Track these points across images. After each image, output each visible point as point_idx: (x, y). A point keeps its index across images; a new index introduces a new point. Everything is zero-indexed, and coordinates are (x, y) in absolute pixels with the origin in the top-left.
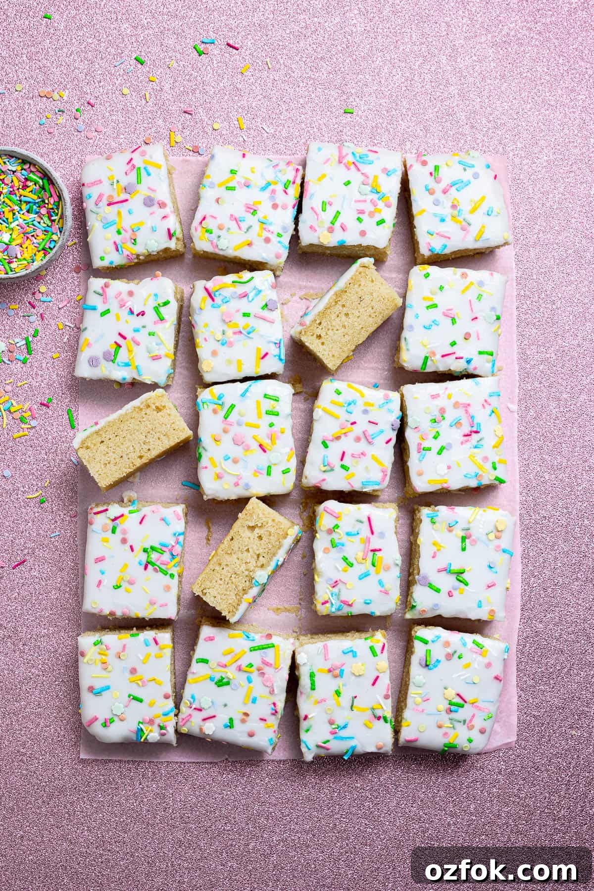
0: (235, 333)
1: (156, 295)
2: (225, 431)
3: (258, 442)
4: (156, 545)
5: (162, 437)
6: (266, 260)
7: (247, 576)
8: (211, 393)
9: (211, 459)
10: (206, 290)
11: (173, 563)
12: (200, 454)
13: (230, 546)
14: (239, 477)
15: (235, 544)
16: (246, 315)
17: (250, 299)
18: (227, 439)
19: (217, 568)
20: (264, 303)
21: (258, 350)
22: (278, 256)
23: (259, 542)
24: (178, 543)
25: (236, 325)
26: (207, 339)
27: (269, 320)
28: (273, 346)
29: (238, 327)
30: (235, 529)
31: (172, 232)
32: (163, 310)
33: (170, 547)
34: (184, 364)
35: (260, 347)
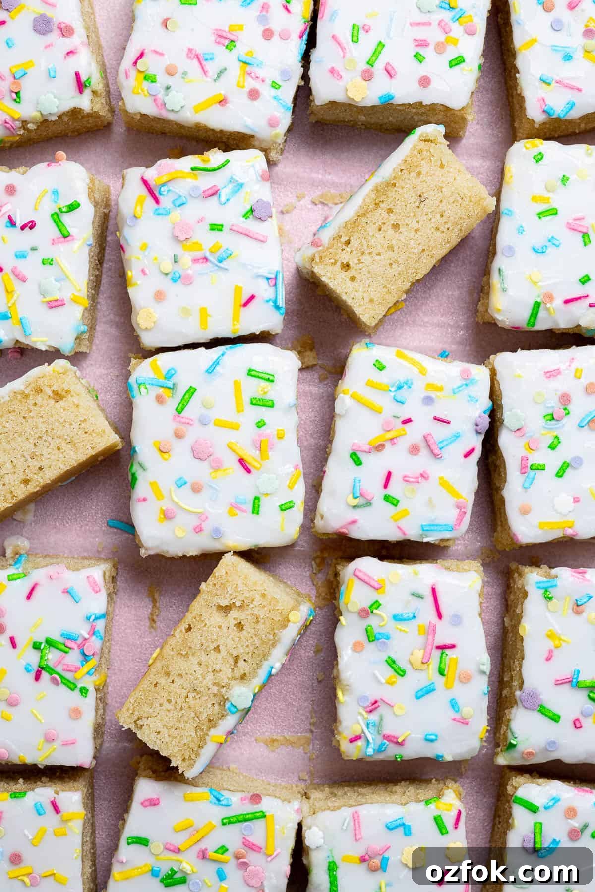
0: (195, 260)
1: (55, 193)
2: (179, 435)
3: (237, 454)
4: (56, 637)
5: (64, 445)
6: (252, 130)
7: (215, 695)
8: (155, 368)
9: (154, 485)
10: (145, 182)
11: (85, 669)
12: (133, 475)
13: (185, 641)
14: (203, 517)
15: (195, 638)
16: (216, 228)
17: (223, 199)
18: (181, 451)
19: (162, 681)
20: (249, 207)
21: (238, 290)
22: (273, 124)
23: (238, 635)
24: (93, 634)
25: (198, 246)
26: (147, 271)
27: (255, 237)
28: (264, 284)
29: (201, 250)
30: (195, 612)
31: (84, 78)
32: (67, 219)
33: (80, 641)
35: (240, 285)
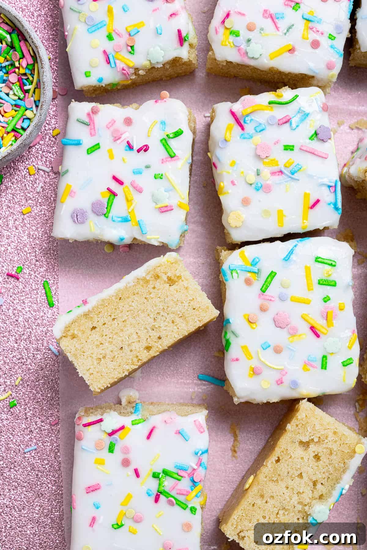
0: (273, 173)
1: (163, 123)
2: (263, 309)
3: (309, 323)
4: (170, 468)
5: (177, 320)
6: (314, 72)
7: (299, 512)
8: (243, 256)
9: (245, 349)
10: (233, 114)
11: (194, 493)
12: (227, 341)
13: (275, 470)
14: (283, 372)
15: (283, 467)
16: (288, 148)
17: (294, 125)
18: (265, 320)
19: (259, 502)
20: (313, 132)
21: (306, 196)
22: (330, 67)
23: (316, 464)
24: (200, 465)
25: (274, 162)
26: (236, 182)
27: (320, 154)
28: (326, 191)
29: (277, 165)
30: (283, 447)
31: (184, 34)
32: (173, 143)
33: (189, 471)
34: (198, 218)
35: (308, 192)
